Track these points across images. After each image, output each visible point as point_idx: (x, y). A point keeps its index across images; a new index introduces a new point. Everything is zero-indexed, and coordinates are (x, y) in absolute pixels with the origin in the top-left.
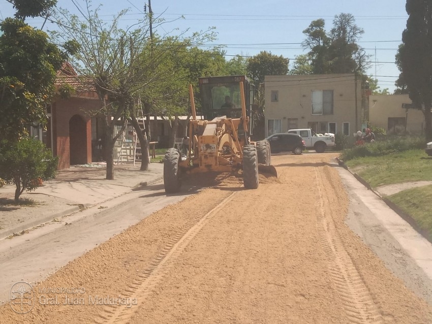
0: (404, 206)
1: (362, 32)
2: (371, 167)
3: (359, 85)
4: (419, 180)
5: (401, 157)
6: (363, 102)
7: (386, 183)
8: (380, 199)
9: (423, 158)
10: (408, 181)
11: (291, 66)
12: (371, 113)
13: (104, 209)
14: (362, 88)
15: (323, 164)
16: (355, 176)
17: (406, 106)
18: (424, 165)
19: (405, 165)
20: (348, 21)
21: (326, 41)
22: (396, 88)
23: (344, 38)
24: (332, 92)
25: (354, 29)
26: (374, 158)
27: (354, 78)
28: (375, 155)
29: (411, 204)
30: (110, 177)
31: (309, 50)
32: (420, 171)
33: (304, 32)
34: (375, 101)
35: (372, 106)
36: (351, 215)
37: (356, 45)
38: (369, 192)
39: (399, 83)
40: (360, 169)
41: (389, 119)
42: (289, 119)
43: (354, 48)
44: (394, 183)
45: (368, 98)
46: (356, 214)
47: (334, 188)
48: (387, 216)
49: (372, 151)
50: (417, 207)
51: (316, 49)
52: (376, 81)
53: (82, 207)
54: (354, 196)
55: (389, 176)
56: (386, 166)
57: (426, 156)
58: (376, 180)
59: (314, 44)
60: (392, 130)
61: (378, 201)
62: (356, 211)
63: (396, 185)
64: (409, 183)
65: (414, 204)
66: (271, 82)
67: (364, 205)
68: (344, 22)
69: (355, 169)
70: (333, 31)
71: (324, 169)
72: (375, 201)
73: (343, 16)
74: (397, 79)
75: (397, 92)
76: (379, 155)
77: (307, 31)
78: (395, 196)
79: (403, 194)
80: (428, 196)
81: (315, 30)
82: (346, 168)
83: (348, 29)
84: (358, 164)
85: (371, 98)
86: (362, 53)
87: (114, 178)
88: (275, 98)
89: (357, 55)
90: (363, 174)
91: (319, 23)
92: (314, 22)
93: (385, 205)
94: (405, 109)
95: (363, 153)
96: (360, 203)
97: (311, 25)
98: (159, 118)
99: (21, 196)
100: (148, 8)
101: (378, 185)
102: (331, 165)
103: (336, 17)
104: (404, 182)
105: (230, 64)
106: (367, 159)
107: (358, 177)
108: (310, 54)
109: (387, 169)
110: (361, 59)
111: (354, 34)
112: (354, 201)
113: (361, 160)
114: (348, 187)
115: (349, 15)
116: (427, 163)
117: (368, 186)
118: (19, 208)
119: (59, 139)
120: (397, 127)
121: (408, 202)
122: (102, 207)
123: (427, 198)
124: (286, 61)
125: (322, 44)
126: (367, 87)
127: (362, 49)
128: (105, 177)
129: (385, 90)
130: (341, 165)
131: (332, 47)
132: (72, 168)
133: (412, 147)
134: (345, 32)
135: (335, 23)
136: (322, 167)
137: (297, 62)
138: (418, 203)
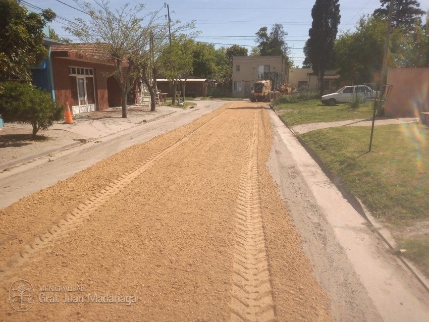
0: (313, 146)
1: (287, 34)
2: (289, 111)
3: (284, 62)
4: (320, 122)
5: (306, 104)
6: (286, 72)
7: (298, 123)
8: (294, 136)
9: (319, 105)
10: (313, 122)
11: (249, 53)
12: (289, 78)
13: (99, 143)
14: (286, 64)
15: (261, 108)
16: (279, 116)
17: (310, 74)
18: (322, 111)
19: (310, 110)
20: (279, 28)
21: (268, 39)
22: (303, 65)
23: (277, 38)
24: (269, 66)
25: (283, 32)
26: (290, 104)
27: (281, 58)
28: (291, 102)
29: (318, 145)
30: (124, 116)
31: (258, 44)
32: (320, 115)
33: (256, 34)
34: (292, 72)
35: (290, 75)
36: (273, 154)
37: (283, 42)
38: (287, 130)
39: (305, 63)
40: (282, 112)
41: (299, 82)
42: (246, 81)
43: (282, 43)
44: (304, 124)
45: (288, 71)
46: (277, 152)
47: (264, 127)
48: (300, 156)
49: (289, 100)
50: (324, 149)
51: (262, 44)
52: (293, 62)
53: (83, 141)
54: (277, 133)
55: (300, 118)
56: (298, 111)
57: (321, 103)
58: (292, 121)
59: (261, 41)
60: (300, 88)
61: (293, 138)
62: (277, 149)
63: (304, 125)
64: (313, 124)
65: (321, 146)
66: (236, 60)
67: (283, 142)
68: (277, 28)
69: (279, 111)
70: (271, 34)
71: (261, 112)
72: (291, 138)
73: (277, 25)
74: (304, 60)
75: (303, 67)
76: (294, 102)
77: (258, 33)
78: (305, 135)
79: (311, 135)
80: (332, 140)
81: (262, 33)
82: (274, 111)
83: (279, 32)
84: (281, 108)
85: (290, 70)
86: (286, 46)
87: (128, 117)
88: (238, 70)
89: (283, 47)
90: (283, 116)
91: (264, 29)
92: (261, 28)
93: (298, 142)
94: (308, 76)
95: (284, 101)
96: (281, 140)
97: (260, 30)
98: (178, 80)
99: (38, 134)
100: (167, 16)
101: (293, 125)
102: (266, 108)
103: (273, 25)
104: (310, 122)
105: (217, 51)
106: (286, 105)
107: (281, 118)
108: (259, 46)
109: (298, 113)
110: (286, 49)
111: (283, 35)
112: (276, 138)
113: (283, 105)
114: (274, 125)
115: (280, 25)
116: (323, 109)
117: (287, 125)
118: (30, 144)
119: (99, 91)
120: (303, 86)
121: (315, 143)
122: (98, 142)
123: (331, 141)
124: (247, 50)
125: (265, 41)
126: (288, 64)
127: (286, 44)
128: (121, 116)
129: (297, 67)
130: (272, 108)
131: (271, 43)
132: (110, 109)
133: (312, 98)
134: (277, 34)
135: (273, 29)
136: (260, 110)
137: (253, 51)
138: (324, 146)
